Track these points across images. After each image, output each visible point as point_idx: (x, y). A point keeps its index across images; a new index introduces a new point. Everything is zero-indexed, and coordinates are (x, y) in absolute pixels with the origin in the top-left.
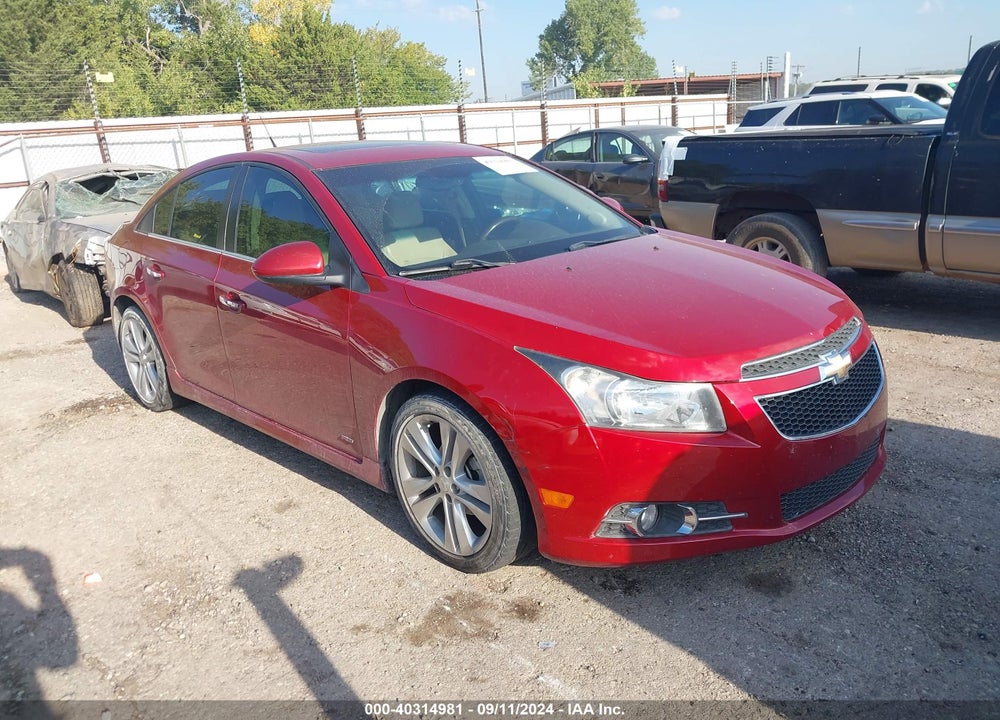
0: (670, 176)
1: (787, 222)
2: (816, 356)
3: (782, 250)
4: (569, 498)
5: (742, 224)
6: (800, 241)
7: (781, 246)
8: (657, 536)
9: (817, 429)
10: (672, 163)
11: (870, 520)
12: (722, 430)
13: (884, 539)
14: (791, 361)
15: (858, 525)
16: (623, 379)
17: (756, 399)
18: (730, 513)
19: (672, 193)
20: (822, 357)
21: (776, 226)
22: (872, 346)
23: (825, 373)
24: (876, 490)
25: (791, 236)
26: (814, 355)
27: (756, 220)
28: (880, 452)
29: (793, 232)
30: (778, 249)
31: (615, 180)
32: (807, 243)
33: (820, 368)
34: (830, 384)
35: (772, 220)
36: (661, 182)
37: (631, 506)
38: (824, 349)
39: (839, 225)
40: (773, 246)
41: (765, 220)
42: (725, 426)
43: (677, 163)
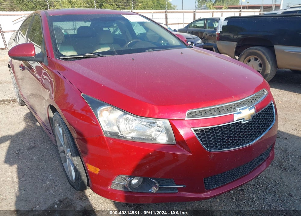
0: (220, 32)
1: (262, 50)
2: (235, 108)
3: (259, 61)
4: (98, 170)
5: (245, 51)
6: (266, 58)
7: (259, 59)
8: (139, 191)
9: (229, 146)
10: (222, 26)
11: (263, 184)
12: (173, 143)
13: (267, 196)
14: (218, 111)
15: (257, 187)
16: (125, 114)
17: (192, 129)
18: (177, 184)
19: (221, 38)
20: (238, 109)
21: (258, 51)
22: (271, 104)
23: (236, 118)
24: (271, 168)
25: (263, 56)
26: (234, 107)
27: (250, 49)
28: (271, 154)
29: (264, 54)
30: (258, 60)
31: (211, 36)
32: (269, 59)
33: (234, 115)
34: (240, 123)
35: (256, 49)
36: (218, 34)
37: (126, 177)
38: (241, 104)
39: (282, 51)
40: (256, 59)
41: (253, 49)
42: (175, 141)
43: (223, 26)
